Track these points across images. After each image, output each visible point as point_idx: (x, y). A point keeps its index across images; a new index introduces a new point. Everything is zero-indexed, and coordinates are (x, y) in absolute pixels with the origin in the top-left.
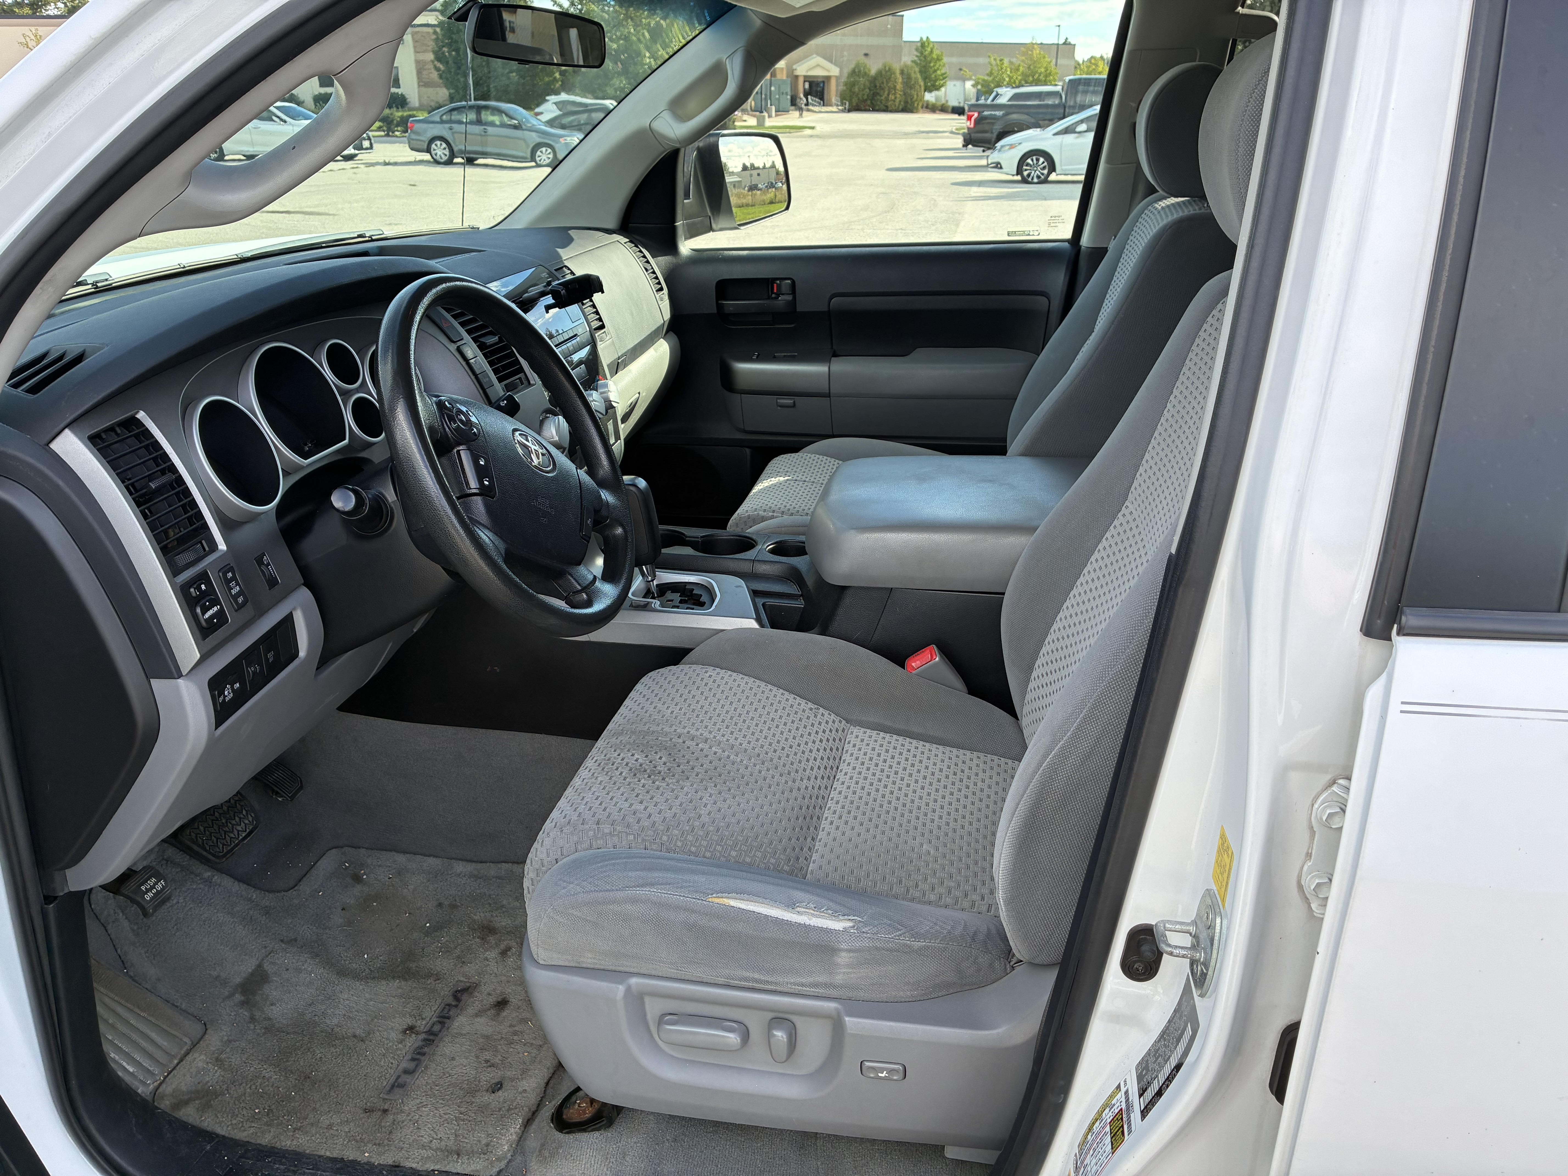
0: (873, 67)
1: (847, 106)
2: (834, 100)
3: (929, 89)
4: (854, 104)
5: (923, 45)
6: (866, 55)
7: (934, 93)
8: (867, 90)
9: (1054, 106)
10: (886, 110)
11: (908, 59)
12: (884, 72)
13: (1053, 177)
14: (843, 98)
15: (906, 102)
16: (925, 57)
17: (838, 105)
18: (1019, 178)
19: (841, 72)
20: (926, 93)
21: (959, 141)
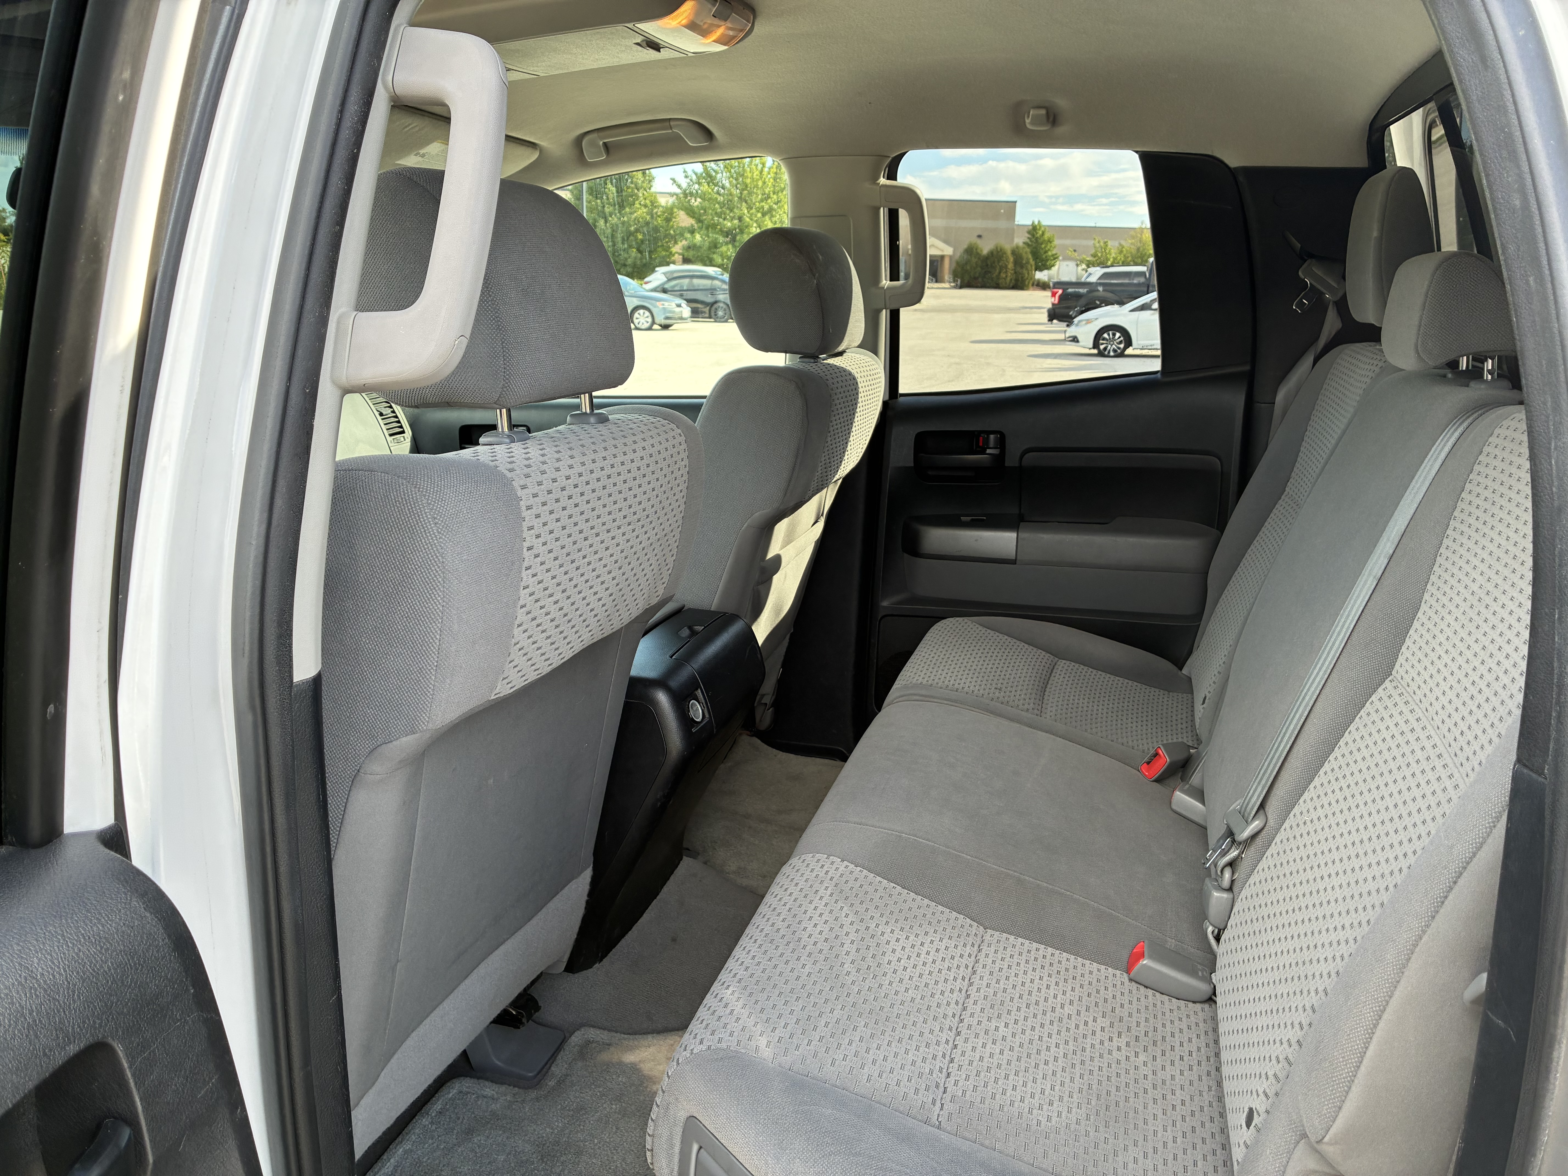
0: (986, 248)
1: (959, 282)
2: (946, 277)
3: (1040, 269)
4: (966, 281)
5: (1033, 230)
6: (979, 236)
7: (1046, 272)
8: (979, 269)
9: (1139, 285)
10: (997, 286)
11: (1020, 240)
12: (995, 253)
13: (1129, 351)
14: (955, 275)
15: (1017, 280)
16: (1037, 239)
17: (950, 282)
18: (1095, 351)
19: (954, 251)
20: (1037, 272)
21: (1045, 317)
